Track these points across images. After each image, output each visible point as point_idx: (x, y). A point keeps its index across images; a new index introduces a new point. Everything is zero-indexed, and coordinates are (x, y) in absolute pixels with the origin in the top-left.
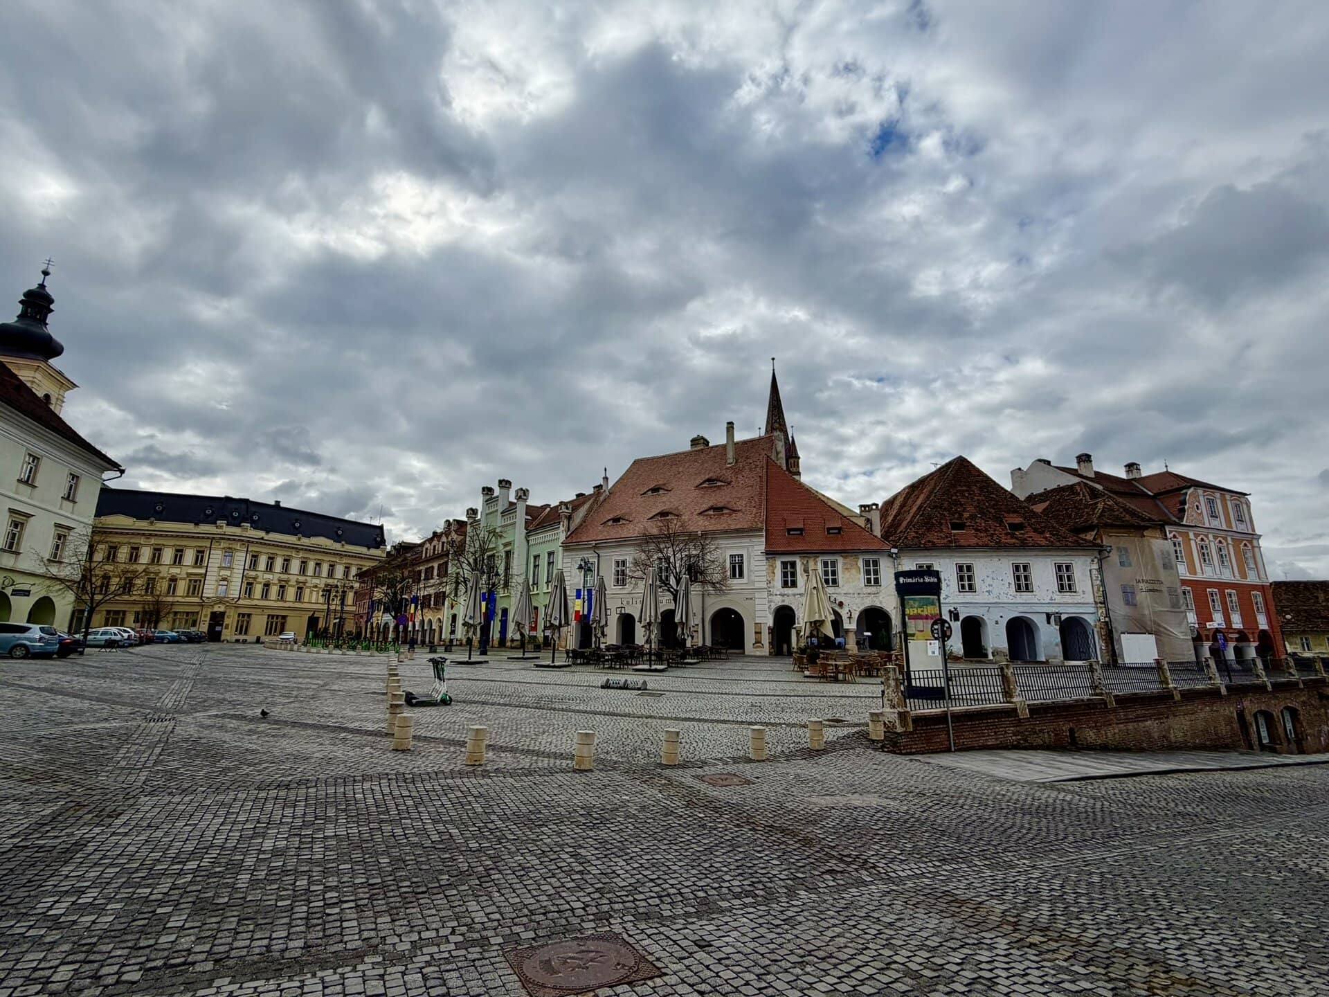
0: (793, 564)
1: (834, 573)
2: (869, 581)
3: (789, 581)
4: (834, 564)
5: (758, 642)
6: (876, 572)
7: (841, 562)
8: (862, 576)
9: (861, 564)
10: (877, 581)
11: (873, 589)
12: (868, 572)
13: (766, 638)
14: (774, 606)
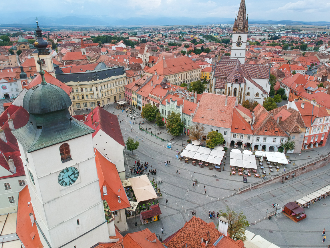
0: (235, 134)
1: (242, 137)
2: (248, 139)
3: (234, 136)
4: (242, 135)
5: (228, 145)
6: (250, 138)
7: (244, 135)
8: (247, 138)
9: (247, 136)
10: (249, 139)
11: (249, 140)
12: (248, 137)
13: (229, 145)
14: (231, 140)
